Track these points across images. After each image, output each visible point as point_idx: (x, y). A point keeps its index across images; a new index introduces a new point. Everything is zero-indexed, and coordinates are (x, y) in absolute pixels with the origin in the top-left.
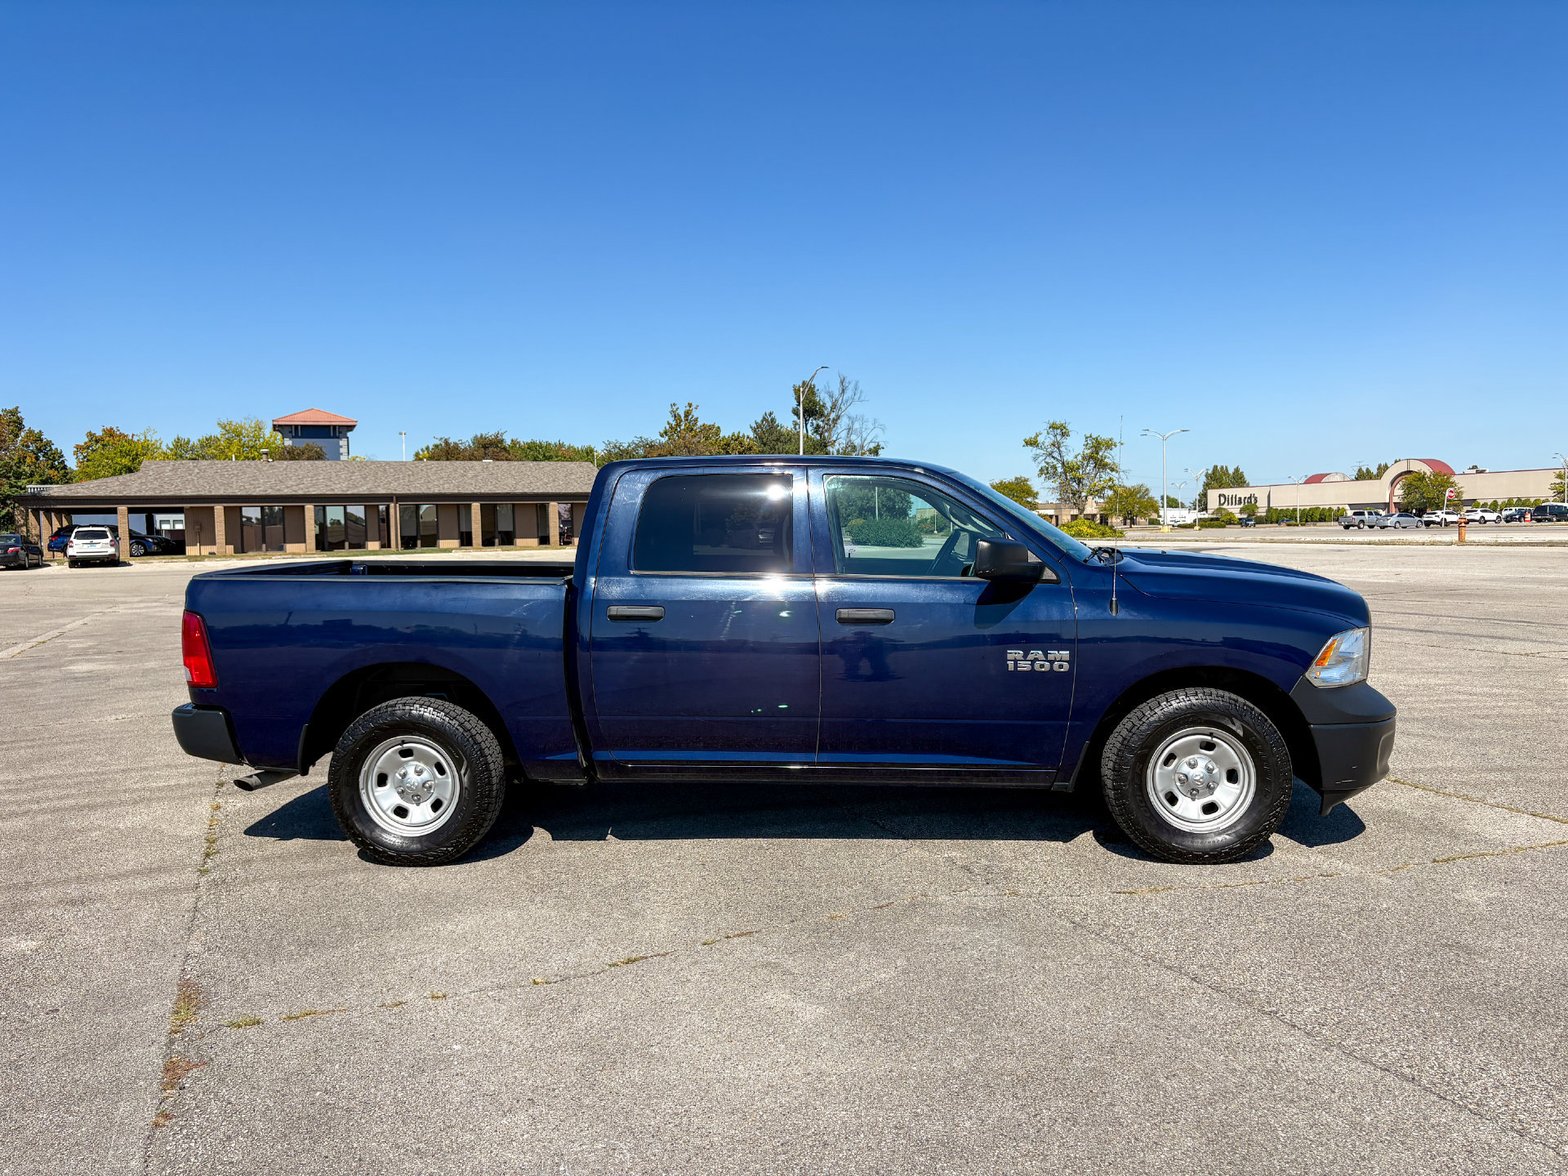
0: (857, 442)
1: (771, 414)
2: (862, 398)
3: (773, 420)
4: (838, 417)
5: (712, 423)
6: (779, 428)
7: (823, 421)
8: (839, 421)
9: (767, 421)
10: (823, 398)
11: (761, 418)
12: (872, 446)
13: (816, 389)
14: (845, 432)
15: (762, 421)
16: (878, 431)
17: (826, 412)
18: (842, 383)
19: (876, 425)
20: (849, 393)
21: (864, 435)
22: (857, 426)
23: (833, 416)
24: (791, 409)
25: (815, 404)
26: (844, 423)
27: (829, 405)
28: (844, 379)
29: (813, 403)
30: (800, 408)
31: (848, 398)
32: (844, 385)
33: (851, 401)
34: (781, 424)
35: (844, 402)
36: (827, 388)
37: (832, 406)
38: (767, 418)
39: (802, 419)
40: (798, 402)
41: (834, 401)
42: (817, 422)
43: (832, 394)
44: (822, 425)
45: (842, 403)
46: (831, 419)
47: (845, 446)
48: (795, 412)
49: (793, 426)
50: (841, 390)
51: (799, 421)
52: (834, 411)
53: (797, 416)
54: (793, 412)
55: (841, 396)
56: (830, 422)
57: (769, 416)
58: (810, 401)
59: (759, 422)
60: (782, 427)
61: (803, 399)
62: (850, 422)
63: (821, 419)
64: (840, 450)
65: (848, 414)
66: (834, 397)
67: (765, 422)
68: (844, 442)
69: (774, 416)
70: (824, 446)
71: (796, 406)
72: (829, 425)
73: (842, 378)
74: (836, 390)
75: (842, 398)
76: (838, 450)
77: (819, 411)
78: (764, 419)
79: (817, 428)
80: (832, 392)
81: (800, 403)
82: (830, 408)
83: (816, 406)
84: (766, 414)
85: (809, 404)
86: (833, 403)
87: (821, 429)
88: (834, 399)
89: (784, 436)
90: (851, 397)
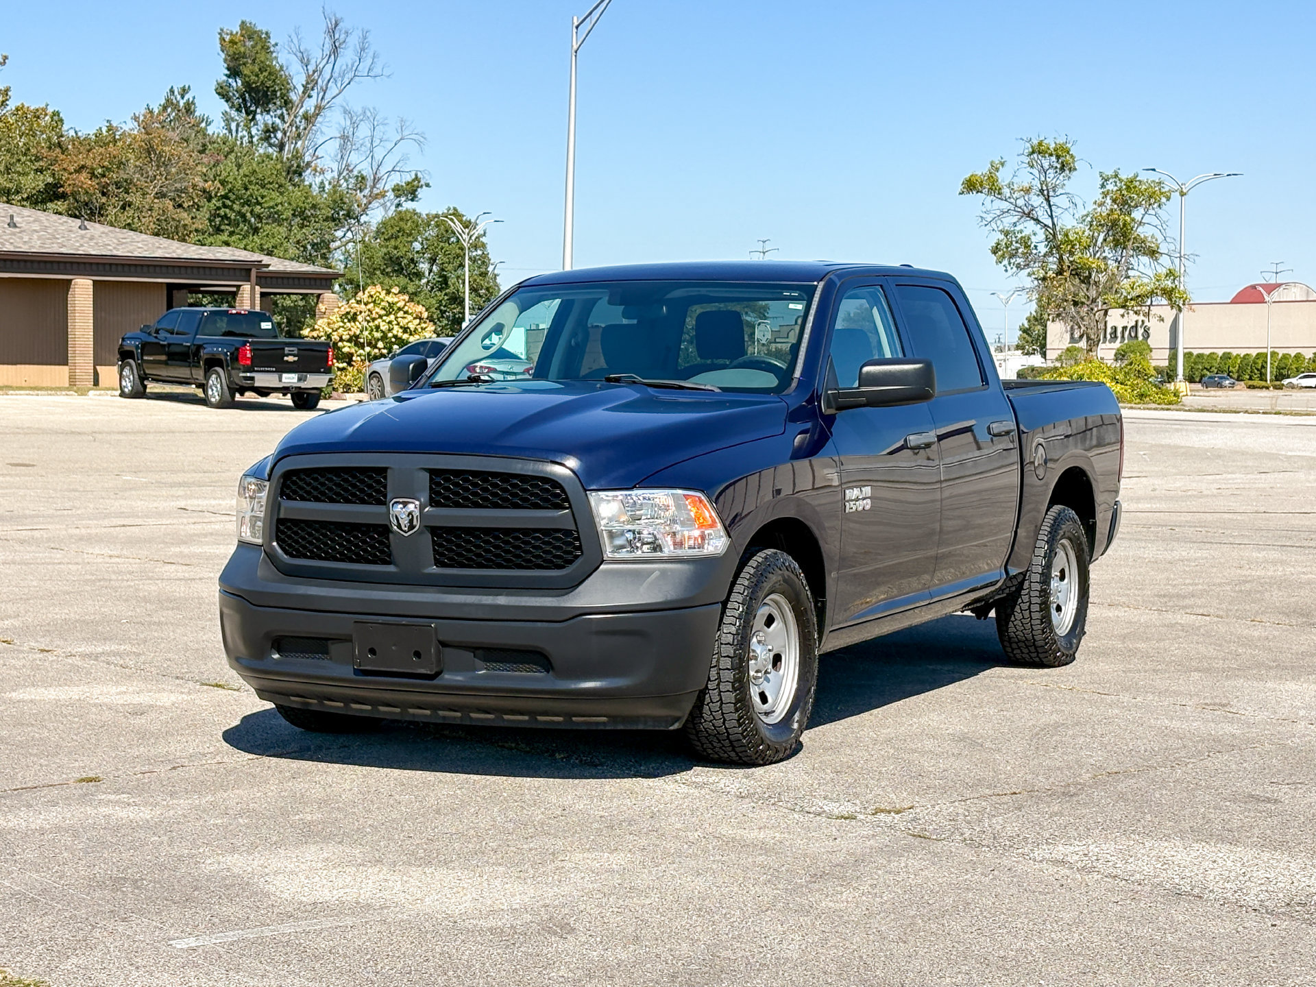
0: (365, 169)
1: (184, 91)
2: (377, 70)
3: (189, 109)
4: (319, 109)
5: (43, 106)
6: (203, 125)
7: (282, 117)
8: (319, 119)
9: (175, 107)
10: (286, 61)
11: (163, 102)
12: (396, 179)
13: (273, 42)
14: (336, 144)
15: (165, 108)
16: (407, 147)
17: (293, 97)
18: (332, 31)
19: (405, 133)
20: (347, 56)
21: (378, 156)
22: (364, 131)
23: (310, 105)
24: (214, 86)
25: (273, 74)
26: (329, 127)
27: (298, 80)
28: (336, 25)
29: (266, 74)
30: (237, 84)
31: (344, 67)
32: (337, 36)
33: (351, 75)
34: (207, 118)
35: (335, 75)
36: (295, 41)
37: (308, 83)
38: (174, 101)
39: (238, 110)
40: (228, 69)
41: (311, 73)
42: (267, 117)
43: (308, 55)
44: (281, 126)
45: (332, 77)
46: (300, 113)
47: (335, 174)
48: (223, 92)
49: (223, 124)
50: (328, 47)
51: (234, 113)
52: (310, 96)
53: (227, 101)
54: (220, 90)
55: (327, 63)
56: (298, 120)
57: (179, 97)
58: (260, 69)
59: (156, 111)
60: (208, 124)
61: (244, 64)
62: (348, 123)
63: (279, 112)
64: (326, 183)
65: (345, 104)
66: (313, 62)
67: (169, 110)
68: (335, 166)
69: (186, 98)
70: (296, 171)
71: (225, 78)
72: (297, 128)
73: (334, 22)
74: (317, 46)
75: (330, 66)
76: (322, 183)
77: (278, 94)
78: (169, 103)
79: (269, 132)
80: (306, 50)
81: (234, 72)
82: (301, 89)
83: (274, 81)
84: (172, 91)
85: (257, 76)
86: (309, 76)
87: (279, 135)
88: (311, 68)
89: (215, 145)
90: (353, 66)
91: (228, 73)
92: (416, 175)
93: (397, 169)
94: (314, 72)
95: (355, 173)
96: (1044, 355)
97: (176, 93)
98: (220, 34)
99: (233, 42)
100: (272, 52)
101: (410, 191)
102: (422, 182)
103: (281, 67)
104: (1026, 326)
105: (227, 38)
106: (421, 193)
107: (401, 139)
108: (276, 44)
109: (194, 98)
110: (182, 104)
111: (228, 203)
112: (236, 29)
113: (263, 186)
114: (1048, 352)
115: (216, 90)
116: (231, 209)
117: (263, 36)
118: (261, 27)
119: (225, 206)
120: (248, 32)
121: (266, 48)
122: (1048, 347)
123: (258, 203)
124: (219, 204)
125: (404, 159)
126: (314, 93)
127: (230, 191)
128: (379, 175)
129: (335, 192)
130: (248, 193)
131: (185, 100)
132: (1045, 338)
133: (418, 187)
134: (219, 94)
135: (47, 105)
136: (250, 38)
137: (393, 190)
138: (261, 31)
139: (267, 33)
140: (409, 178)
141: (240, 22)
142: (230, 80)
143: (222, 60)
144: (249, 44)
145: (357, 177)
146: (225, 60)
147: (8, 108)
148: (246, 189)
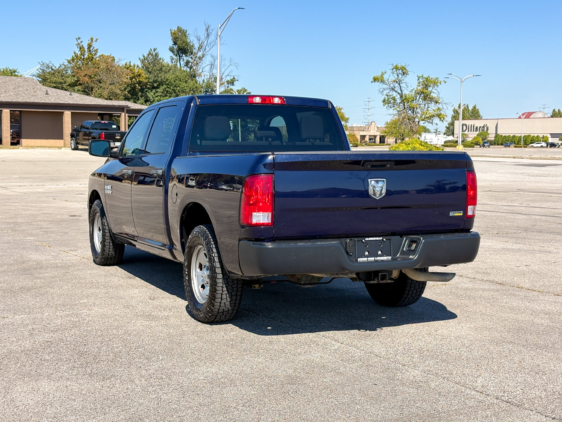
1: (155, 50)
3: (156, 55)
4: (203, 56)
5: (109, 55)
6: (161, 61)
7: (192, 58)
8: (204, 59)
9: (152, 55)
10: (193, 40)
11: (148, 53)
12: (229, 78)
13: (188, 33)
14: (209, 67)
15: (148, 55)
16: (233, 67)
17: (194, 51)
18: (207, 30)
19: (232, 63)
20: (212, 38)
21: (223, 70)
22: (217, 62)
23: (200, 54)
24: (168, 48)
25: (187, 44)
26: (207, 60)
27: (197, 46)
28: (209, 27)
29: (184, 44)
30: (175, 47)
31: (211, 41)
32: (208, 31)
33: (213, 44)
34: (163, 58)
35: (208, 44)
36: (196, 33)
37: (199, 47)
38: (152, 53)
39: (176, 56)
40: (173, 42)
41: (201, 43)
42: (187, 58)
43: (200, 38)
44: (191, 61)
45: (207, 44)
46: (198, 57)
47: (208, 77)
48: (171, 50)
49: (170, 60)
50: (206, 35)
51: (174, 57)
52: (200, 51)
53: (173, 53)
54: (170, 49)
55: (206, 40)
56: (197, 59)
57: (153, 52)
58: (183, 42)
59: (146, 56)
60: (163, 60)
61: (178, 41)
62: (213, 60)
63: (191, 56)
64: (205, 80)
65: (211, 54)
66: (201, 40)
67: (150, 56)
68: (208, 74)
69: (155, 52)
70: (193, 76)
71: (172, 45)
72: (197, 61)
73: (207, 27)
74: (202, 35)
75: (207, 41)
76: (204, 80)
77: (189, 50)
78: (150, 53)
79: (187, 63)
80: (199, 36)
81: (175, 43)
82: (197, 49)
83: (187, 46)
84: (151, 50)
85: (182, 44)
86: (200, 45)
87: (190, 64)
88: (201, 42)
89: (165, 67)
90: (214, 41)
91: (173, 43)
92: (234, 77)
93: (229, 75)
94: (202, 43)
95: (214, 77)
96: (453, 136)
97: (152, 50)
98: (170, 31)
99: (174, 34)
100: (187, 37)
101: (232, 82)
102: (236, 79)
103: (190, 41)
104: (448, 126)
105: (173, 32)
106: (235, 83)
107: (230, 65)
108: (189, 34)
109: (158, 52)
110: (154, 54)
111: (169, 86)
112: (176, 29)
113: (181, 81)
114: (454, 135)
115: (169, 49)
116: (170, 89)
117: (185, 31)
118: (184, 28)
119: (168, 87)
120: (179, 29)
121: (185, 35)
122: (454, 133)
123: (179, 86)
124: (166, 87)
125: (231, 71)
126: (201, 50)
127: (170, 82)
128: (223, 77)
129: (208, 83)
130: (176, 83)
131: (155, 53)
132: (454, 130)
133: (234, 81)
134: (170, 50)
135: (111, 54)
136: (180, 32)
137: (227, 82)
138: (184, 30)
139: (186, 30)
140: (232, 78)
141: (177, 27)
142: (174, 46)
143: (171, 40)
144: (180, 34)
145: (214, 78)
146: (172, 39)
147: (97, 56)
148: (175, 82)
